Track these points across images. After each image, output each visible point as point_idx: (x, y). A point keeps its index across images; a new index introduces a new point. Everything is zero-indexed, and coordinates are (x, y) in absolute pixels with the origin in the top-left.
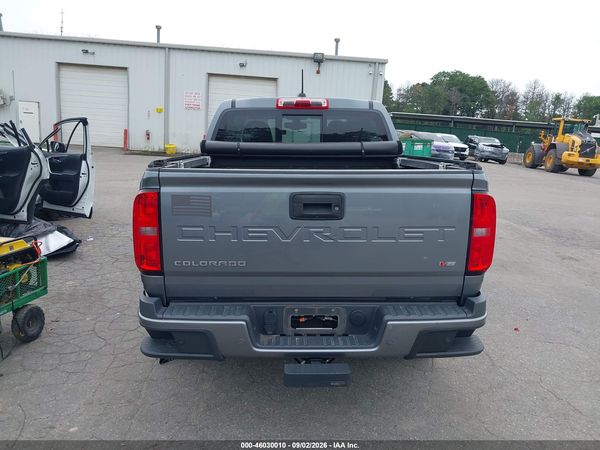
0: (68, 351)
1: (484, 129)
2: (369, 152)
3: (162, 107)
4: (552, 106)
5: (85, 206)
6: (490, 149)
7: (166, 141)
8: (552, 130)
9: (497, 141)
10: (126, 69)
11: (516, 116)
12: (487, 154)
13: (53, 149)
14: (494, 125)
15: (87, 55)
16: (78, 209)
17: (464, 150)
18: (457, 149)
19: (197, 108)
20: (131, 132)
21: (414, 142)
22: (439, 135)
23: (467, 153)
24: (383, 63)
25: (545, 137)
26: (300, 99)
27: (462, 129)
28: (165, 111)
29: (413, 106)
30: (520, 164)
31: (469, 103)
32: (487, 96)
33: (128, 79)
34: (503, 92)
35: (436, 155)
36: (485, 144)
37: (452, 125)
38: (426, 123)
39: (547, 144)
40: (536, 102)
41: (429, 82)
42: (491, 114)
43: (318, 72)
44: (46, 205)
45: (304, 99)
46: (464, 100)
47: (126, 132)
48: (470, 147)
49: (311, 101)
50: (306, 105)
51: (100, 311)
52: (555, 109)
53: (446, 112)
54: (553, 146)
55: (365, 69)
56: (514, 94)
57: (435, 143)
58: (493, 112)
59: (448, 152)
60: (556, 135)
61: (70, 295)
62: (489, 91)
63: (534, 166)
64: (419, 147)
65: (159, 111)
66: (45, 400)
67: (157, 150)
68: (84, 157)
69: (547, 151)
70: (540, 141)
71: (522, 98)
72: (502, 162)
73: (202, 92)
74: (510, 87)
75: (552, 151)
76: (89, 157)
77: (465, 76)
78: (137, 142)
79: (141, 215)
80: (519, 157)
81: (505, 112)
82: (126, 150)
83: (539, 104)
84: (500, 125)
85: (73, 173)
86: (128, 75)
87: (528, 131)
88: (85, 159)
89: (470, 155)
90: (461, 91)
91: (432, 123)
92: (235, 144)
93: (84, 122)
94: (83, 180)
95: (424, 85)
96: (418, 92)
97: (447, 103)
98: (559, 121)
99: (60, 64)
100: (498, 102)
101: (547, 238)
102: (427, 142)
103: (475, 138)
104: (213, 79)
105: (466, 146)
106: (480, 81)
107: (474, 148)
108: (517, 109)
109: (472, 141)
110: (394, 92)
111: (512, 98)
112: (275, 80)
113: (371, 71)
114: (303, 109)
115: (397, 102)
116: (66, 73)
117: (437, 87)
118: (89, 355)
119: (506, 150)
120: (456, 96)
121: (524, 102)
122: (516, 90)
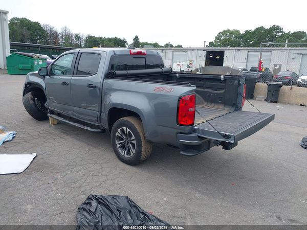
4: (75, 40)
11: (59, 44)
32: (43, 33)
34: (51, 31)
40: (67, 37)
62: (43, 30)
64: (41, 62)
71: (60, 35)
81: (53, 41)
90: (28, 29)
97: (22, 36)
100: (49, 36)
102: (44, 60)
106: (37, 24)
108: (58, 41)
120: (26, 32)
121: (62, 37)
122: (57, 31)
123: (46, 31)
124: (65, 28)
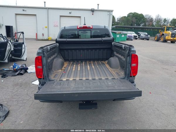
0: (20, 100)
1: (143, 30)
2: (104, 41)
3: (47, 26)
4: (163, 22)
5: (24, 57)
6: (144, 36)
7: (48, 36)
8: (163, 30)
9: (146, 33)
10: (35, 15)
11: (153, 25)
12: (144, 37)
13: (14, 41)
14: (146, 28)
15: (24, 11)
16: (22, 58)
17: (137, 36)
18: (134, 36)
19: (57, 26)
20: (38, 34)
21: (122, 35)
22: (129, 32)
23: (137, 37)
24: (112, 11)
25: (161, 32)
26: (84, 26)
27: (136, 30)
28: (48, 27)
29: (122, 23)
30: (153, 40)
31: (138, 22)
32: (144, 20)
33: (36, 18)
34: (149, 18)
35: (128, 38)
36: (143, 34)
37: (133, 29)
38: (126, 28)
39: (161, 34)
40: (159, 21)
41: (126, 16)
42: (145, 25)
43: (93, 14)
44: (13, 57)
45: (85, 26)
46: (137, 21)
47: (37, 34)
48: (138, 35)
49: (87, 26)
50: (86, 28)
51: (29, 88)
52: (164, 23)
53: (132, 25)
54: (163, 35)
55: (107, 13)
56: (152, 19)
57: (128, 35)
58: (146, 24)
59: (132, 37)
60: (164, 31)
61: (20, 84)
62: (144, 18)
63: (158, 40)
64: (123, 36)
65: (46, 27)
66: (14, 114)
67: (46, 39)
68: (23, 43)
69: (161, 36)
70: (159, 33)
71: (154, 20)
72: (148, 40)
73: (59, 21)
74: (151, 17)
75: (163, 36)
76: (25, 43)
77: (137, 14)
78: (40, 37)
79: (37, 62)
80: (153, 38)
81: (149, 24)
82: (37, 39)
83: (160, 21)
84: (148, 28)
85: (20, 48)
86: (36, 17)
87: (156, 30)
88: (24, 44)
89: (138, 38)
90: (136, 18)
91: (127, 29)
92: (66, 39)
93: (23, 33)
94: (23, 50)
95: (125, 17)
96: (123, 19)
97: (132, 22)
98: (165, 27)
99: (16, 14)
100: (147, 21)
101: (159, 63)
102: (125, 35)
103: (140, 33)
104: (61, 17)
105: (137, 35)
106: (142, 15)
107: (140, 36)
108: (153, 23)
109: (139, 34)
110: (116, 19)
111: (151, 20)
112: (80, 17)
113: (109, 13)
114: (85, 28)
115: (117, 22)
116: (18, 17)
117: (129, 17)
118: (26, 101)
119: (149, 36)
120: (134, 20)
121: (155, 21)
122: (153, 18)
123: (146, 18)
124: (158, 15)
